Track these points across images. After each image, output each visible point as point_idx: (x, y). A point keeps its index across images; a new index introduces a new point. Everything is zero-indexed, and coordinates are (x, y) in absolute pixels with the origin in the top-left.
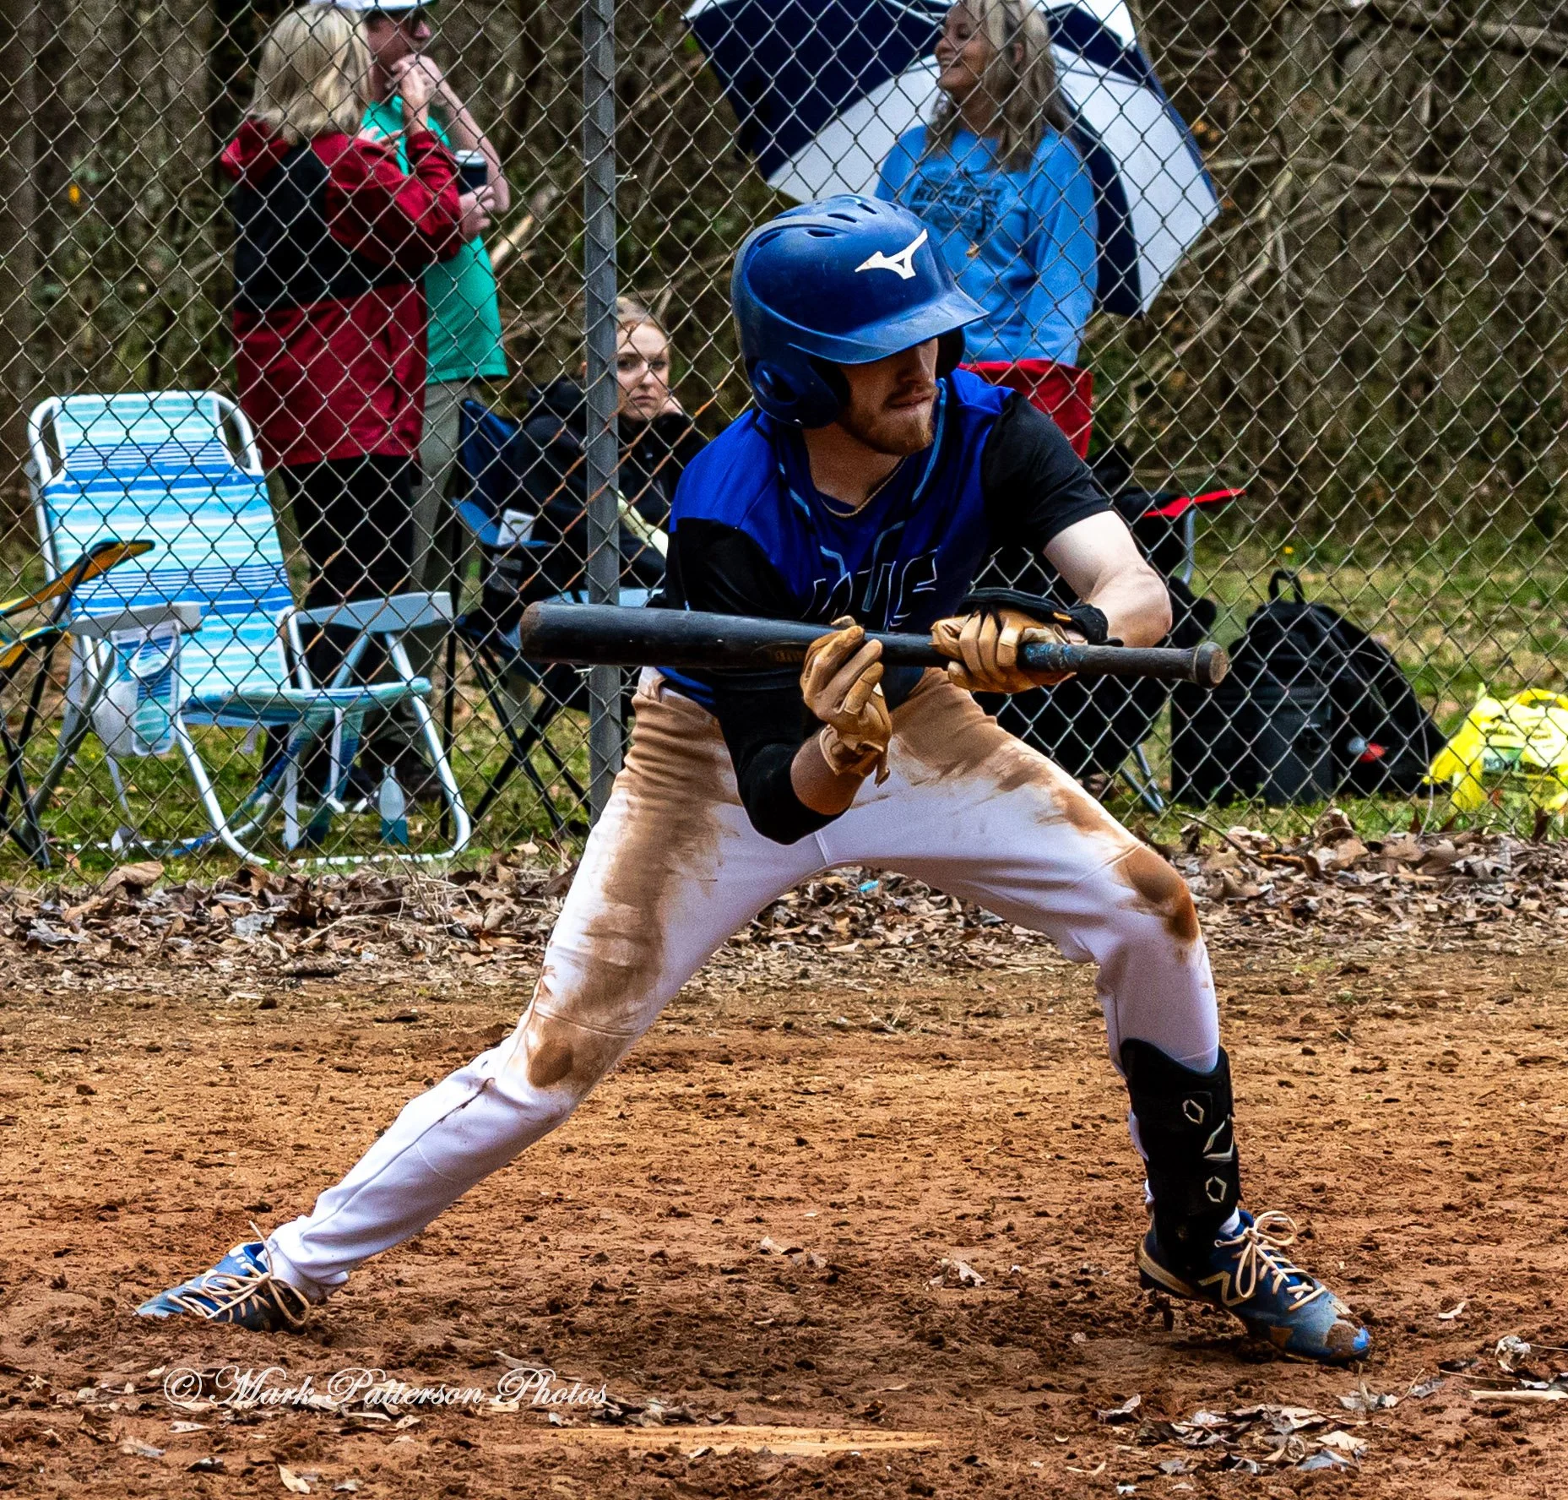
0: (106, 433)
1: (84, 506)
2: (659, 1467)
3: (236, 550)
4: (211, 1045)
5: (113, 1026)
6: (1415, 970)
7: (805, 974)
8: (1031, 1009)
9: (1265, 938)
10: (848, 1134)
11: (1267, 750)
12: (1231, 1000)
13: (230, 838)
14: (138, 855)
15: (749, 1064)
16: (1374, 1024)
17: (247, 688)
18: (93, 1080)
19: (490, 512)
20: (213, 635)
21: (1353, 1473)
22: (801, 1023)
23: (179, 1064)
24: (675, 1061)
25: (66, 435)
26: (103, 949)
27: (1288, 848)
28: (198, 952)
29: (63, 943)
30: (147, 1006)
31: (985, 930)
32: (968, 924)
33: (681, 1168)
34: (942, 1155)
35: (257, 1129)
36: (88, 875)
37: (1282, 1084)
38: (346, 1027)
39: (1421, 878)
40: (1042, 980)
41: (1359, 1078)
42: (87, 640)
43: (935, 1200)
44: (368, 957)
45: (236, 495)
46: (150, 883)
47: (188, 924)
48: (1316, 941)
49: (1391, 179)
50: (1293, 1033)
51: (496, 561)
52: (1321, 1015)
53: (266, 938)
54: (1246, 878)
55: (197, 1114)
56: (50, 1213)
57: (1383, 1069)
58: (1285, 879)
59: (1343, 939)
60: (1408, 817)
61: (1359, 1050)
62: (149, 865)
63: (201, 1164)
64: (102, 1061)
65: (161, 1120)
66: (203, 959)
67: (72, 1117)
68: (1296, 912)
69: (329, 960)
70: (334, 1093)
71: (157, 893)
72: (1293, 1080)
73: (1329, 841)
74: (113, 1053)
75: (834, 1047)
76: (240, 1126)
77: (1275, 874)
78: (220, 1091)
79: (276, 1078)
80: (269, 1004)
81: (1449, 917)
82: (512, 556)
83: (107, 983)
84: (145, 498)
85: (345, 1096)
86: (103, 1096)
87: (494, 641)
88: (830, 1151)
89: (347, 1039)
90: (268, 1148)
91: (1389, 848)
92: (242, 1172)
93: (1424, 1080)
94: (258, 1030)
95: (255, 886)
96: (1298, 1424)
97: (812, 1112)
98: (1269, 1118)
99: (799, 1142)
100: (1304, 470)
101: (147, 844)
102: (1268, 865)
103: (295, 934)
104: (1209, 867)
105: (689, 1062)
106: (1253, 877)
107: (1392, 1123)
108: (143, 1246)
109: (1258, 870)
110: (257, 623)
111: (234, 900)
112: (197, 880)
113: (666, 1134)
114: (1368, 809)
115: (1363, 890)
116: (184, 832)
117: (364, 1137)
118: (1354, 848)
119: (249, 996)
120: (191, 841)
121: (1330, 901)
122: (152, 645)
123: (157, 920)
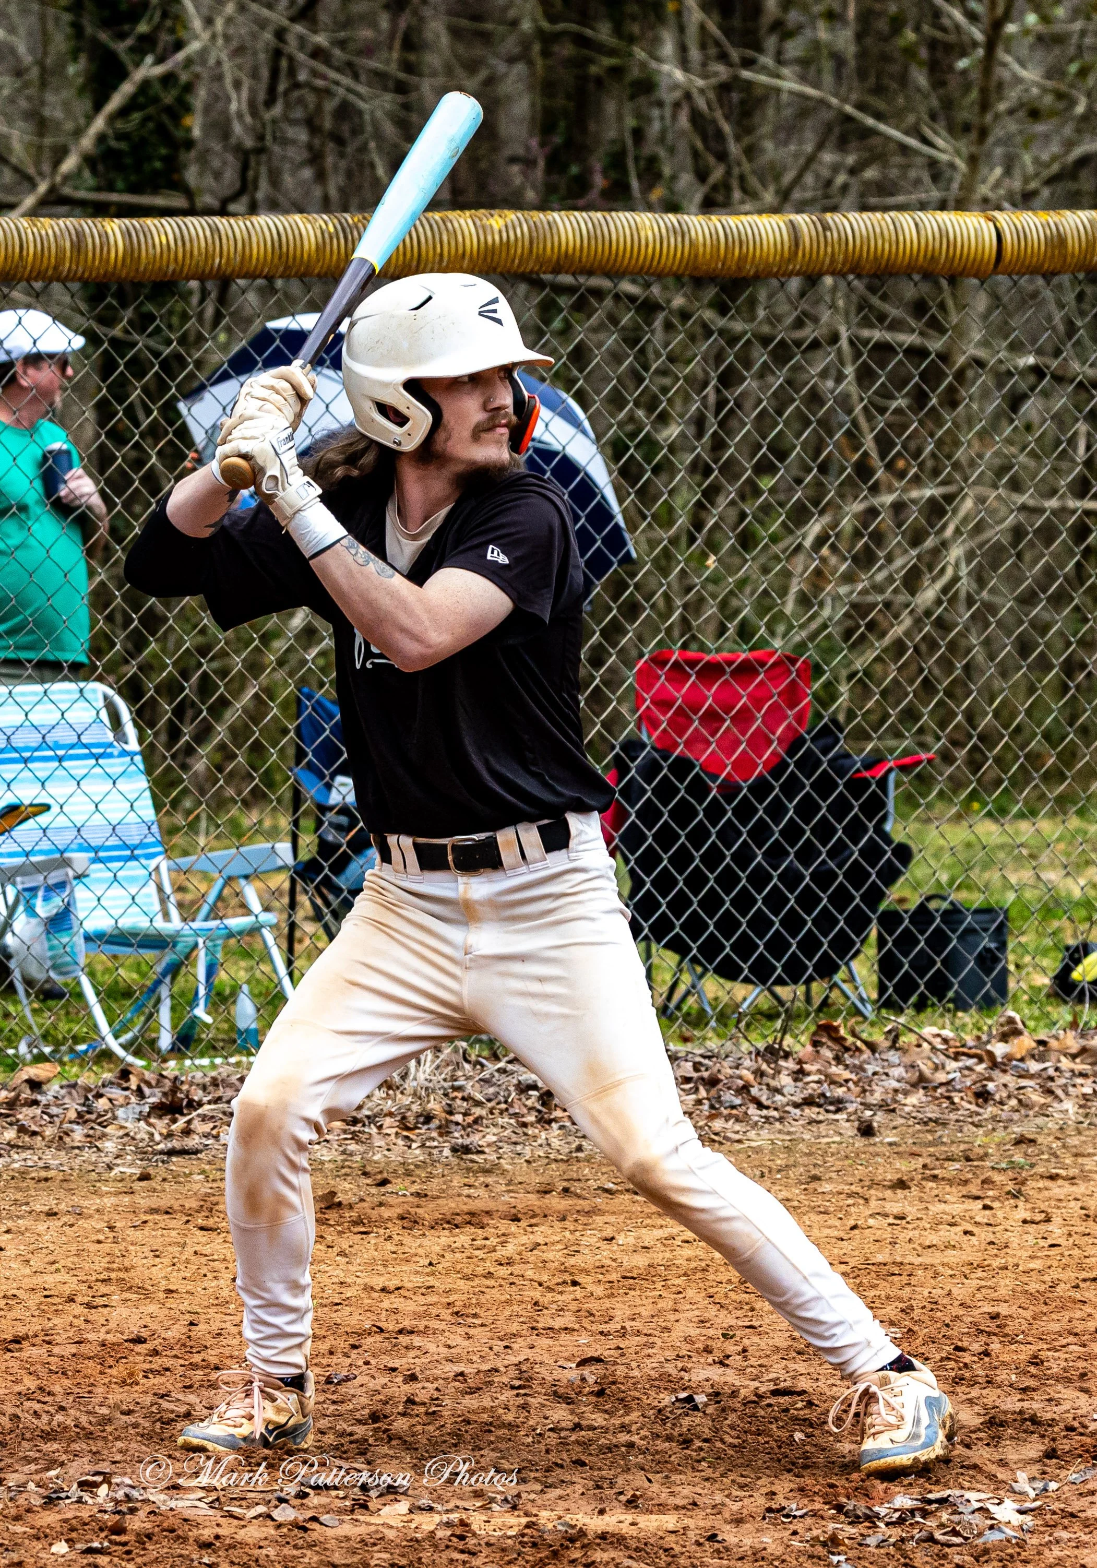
2: (461, 1545)
3: (115, 809)
4: (98, 1211)
5: (19, 1196)
6: (1074, 1141)
7: (579, 1149)
8: (762, 1176)
9: (953, 1116)
10: (614, 1277)
11: (953, 963)
12: (925, 1166)
13: (115, 1046)
14: (40, 1058)
15: (534, 1221)
16: (1041, 1184)
17: (126, 923)
19: (321, 776)
20: (99, 880)
21: (1021, 1544)
22: (576, 1187)
23: (71, 1226)
24: (474, 1219)
26: (11, 1134)
27: (971, 1043)
28: (88, 1136)
30: (46, 1180)
31: (725, 1112)
32: (712, 1107)
33: (478, 1304)
34: (690, 1293)
35: (135, 1276)
37: (966, 1233)
38: (207, 1195)
39: (1079, 1066)
40: (773, 1152)
41: (1031, 1228)
43: (684, 1328)
45: (115, 765)
46: (49, 1080)
47: (80, 1115)
48: (994, 1118)
49: (1053, 503)
50: (975, 1191)
51: (330, 816)
52: (997, 1178)
53: (142, 1123)
54: (936, 1068)
55: (87, 1266)
57: (1048, 1220)
58: (969, 1068)
59: (1016, 1116)
60: (1069, 1018)
61: (1029, 1206)
62: (47, 1065)
63: (89, 1306)
64: (10, 1224)
65: (57, 1270)
66: (92, 1141)
68: (978, 1095)
69: (193, 1142)
70: (198, 1248)
71: (54, 1088)
72: (975, 1230)
73: (1004, 1038)
74: (19, 1217)
75: (603, 1207)
76: (121, 1275)
77: (960, 1064)
78: (105, 1247)
79: (150, 1237)
80: (145, 1177)
82: (340, 812)
83: (14, 1161)
84: (42, 769)
85: (207, 1250)
87: (327, 882)
88: (599, 1291)
89: (208, 1205)
90: (144, 1292)
91: (1053, 1043)
92: (123, 1311)
93: (1081, 1229)
94: (137, 1198)
95: (134, 1082)
96: (977, 1505)
97: (585, 1259)
98: (955, 1260)
99: (575, 1283)
100: (981, 738)
101: (47, 1050)
102: (956, 1057)
103: (166, 1120)
104: (907, 1060)
105: (486, 1220)
106: (943, 1067)
107: (1055, 1264)
108: (42, 1372)
109: (947, 1061)
110: (133, 870)
111: (116, 1093)
112: (87, 1078)
113: (467, 1278)
114: (1037, 1013)
115: (1031, 1077)
116: (76, 1040)
117: (222, 1282)
118: (1026, 1042)
119: (129, 1171)
120: (82, 1047)
121: (1005, 1086)
122: (49, 889)
123: (54, 1110)
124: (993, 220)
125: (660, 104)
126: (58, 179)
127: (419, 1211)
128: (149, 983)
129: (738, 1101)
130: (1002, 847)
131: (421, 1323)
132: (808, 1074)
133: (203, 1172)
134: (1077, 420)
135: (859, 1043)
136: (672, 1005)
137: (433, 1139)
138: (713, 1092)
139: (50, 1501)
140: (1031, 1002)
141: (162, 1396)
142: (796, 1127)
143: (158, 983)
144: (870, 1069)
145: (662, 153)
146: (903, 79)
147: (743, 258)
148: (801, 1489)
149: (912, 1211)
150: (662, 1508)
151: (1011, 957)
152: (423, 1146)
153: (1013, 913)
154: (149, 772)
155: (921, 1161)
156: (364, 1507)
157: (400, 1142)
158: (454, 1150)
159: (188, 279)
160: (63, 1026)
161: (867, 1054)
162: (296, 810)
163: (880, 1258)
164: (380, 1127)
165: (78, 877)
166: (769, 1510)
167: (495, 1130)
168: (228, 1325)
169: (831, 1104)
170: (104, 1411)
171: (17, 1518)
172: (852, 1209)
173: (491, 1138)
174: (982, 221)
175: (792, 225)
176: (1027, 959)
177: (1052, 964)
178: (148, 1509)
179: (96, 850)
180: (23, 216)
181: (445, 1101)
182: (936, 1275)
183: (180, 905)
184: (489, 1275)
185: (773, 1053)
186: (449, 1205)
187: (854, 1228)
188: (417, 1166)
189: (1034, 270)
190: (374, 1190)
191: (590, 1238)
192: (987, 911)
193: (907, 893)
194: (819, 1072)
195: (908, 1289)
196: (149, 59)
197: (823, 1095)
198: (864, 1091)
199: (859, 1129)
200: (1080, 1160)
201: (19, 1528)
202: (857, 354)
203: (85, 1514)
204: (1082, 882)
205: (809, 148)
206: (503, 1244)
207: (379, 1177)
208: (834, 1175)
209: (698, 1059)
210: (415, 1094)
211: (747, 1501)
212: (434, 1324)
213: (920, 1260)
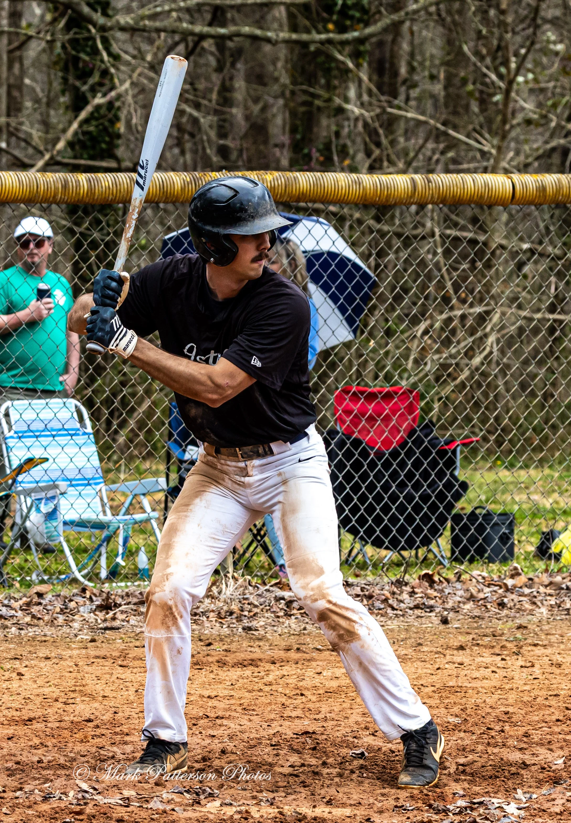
0: (29, 415)
1: (20, 444)
3: (80, 461)
4: (70, 657)
5: (32, 649)
6: (546, 627)
7: (305, 629)
8: (394, 643)
9: (487, 615)
10: (321, 692)
11: (487, 540)
12: (473, 639)
13: (79, 576)
14: (42, 582)
15: (282, 664)
16: (530, 648)
17: (85, 516)
18: (23, 670)
19: (181, 446)
22: (303, 648)
23: (57, 664)
24: (253, 663)
25: (14, 416)
26: (28, 619)
27: (496, 579)
28: (65, 620)
29: (12, 617)
30: (45, 641)
31: (376, 612)
33: (255, 705)
35: (88, 689)
36: (23, 590)
37: (493, 672)
38: (123, 650)
39: (549, 591)
40: (399, 631)
41: (525, 670)
42: (22, 497)
43: (355, 717)
44: (132, 622)
45: (80, 440)
46: (47, 593)
47: (62, 610)
48: (507, 616)
49: (538, 316)
50: (498, 652)
51: (184, 465)
52: (509, 645)
53: (92, 614)
54: (479, 591)
55: (64, 684)
56: (6, 722)
57: (533, 666)
58: (495, 591)
59: (518, 615)
60: (544, 567)
61: (524, 659)
62: (46, 586)
63: (65, 703)
64: (27, 663)
65: (50, 686)
66: (67, 623)
67: (15, 685)
68: (499, 604)
69: (117, 623)
70: (119, 676)
71: (49, 597)
72: (497, 670)
73: (512, 577)
74: (31, 660)
75: (316, 657)
76: (81, 688)
77: (491, 589)
78: (74, 675)
79: (95, 670)
80: (93, 641)
81: (559, 606)
82: (189, 464)
83: (29, 632)
84: (45, 441)
85: (123, 676)
86: (27, 676)
88: (314, 698)
89: (124, 654)
90: (92, 697)
91: (536, 580)
92: (82, 706)
93: (549, 671)
94: (89, 651)
95: (88, 594)
96: (498, 805)
97: (307, 683)
98: (487, 685)
99: (302, 695)
100: (503, 430)
101: (46, 578)
102: (489, 586)
103: (104, 613)
104: (465, 587)
105: (259, 663)
106: (482, 591)
107: (536, 687)
108: (42, 735)
109: (485, 588)
110: (89, 490)
111: (80, 600)
112: (65, 592)
113: (249, 691)
114: (528, 564)
115: (526, 596)
116: (60, 573)
117: (130, 693)
118: (523, 579)
119: (85, 637)
120: (63, 577)
121: (513, 600)
122: (47, 499)
123: (49, 607)
124: (511, 178)
125: (348, 119)
126: (55, 152)
127: (227, 658)
128: (96, 546)
129: (382, 606)
130: (512, 483)
131: (227, 714)
132: (417, 593)
133: (121, 638)
134: (551, 276)
135: (441, 579)
136: (351, 559)
137: (234, 623)
138: (370, 602)
139: (46, 799)
140: (525, 559)
141: (101, 748)
142: (411, 619)
143: (100, 546)
144: (447, 591)
145: (349, 143)
146: (467, 107)
147: (388, 196)
148: (412, 797)
149: (467, 661)
150: (344, 805)
151: (516, 537)
152: (229, 627)
153: (517, 516)
154: (97, 443)
155: (471, 637)
156: (199, 803)
157: (218, 625)
158: (244, 629)
159: (118, 203)
160: (54, 566)
161: (445, 584)
162: (168, 462)
163: (451, 684)
164: (208, 617)
165: (62, 494)
166: (396, 807)
167: (264, 619)
168: (133, 714)
169: (428, 608)
170: (72, 755)
171: (29, 807)
172: (438, 660)
173: (263, 623)
174: (505, 178)
175: (413, 180)
176: (524, 538)
177: (536, 540)
178: (93, 803)
179: (71, 481)
180: (38, 171)
181: (240, 605)
182: (478, 692)
183: (111, 507)
184: (261, 690)
185: (400, 583)
186: (241, 656)
187: (438, 669)
188: (226, 637)
189: (530, 203)
190: (204, 648)
191: (310, 673)
192: (504, 514)
193: (465, 505)
194: (422, 592)
195: (464, 699)
196: (99, 95)
197: (424, 604)
198: (444, 602)
199: (441, 621)
200: (549, 637)
201: (30, 812)
202: (444, 243)
203: (62, 805)
204: (551, 500)
205: (421, 141)
206: (267, 675)
207: (207, 642)
208: (429, 643)
209: (363, 586)
210: (225, 601)
211: (385, 802)
212: (233, 714)
213: (470, 685)
